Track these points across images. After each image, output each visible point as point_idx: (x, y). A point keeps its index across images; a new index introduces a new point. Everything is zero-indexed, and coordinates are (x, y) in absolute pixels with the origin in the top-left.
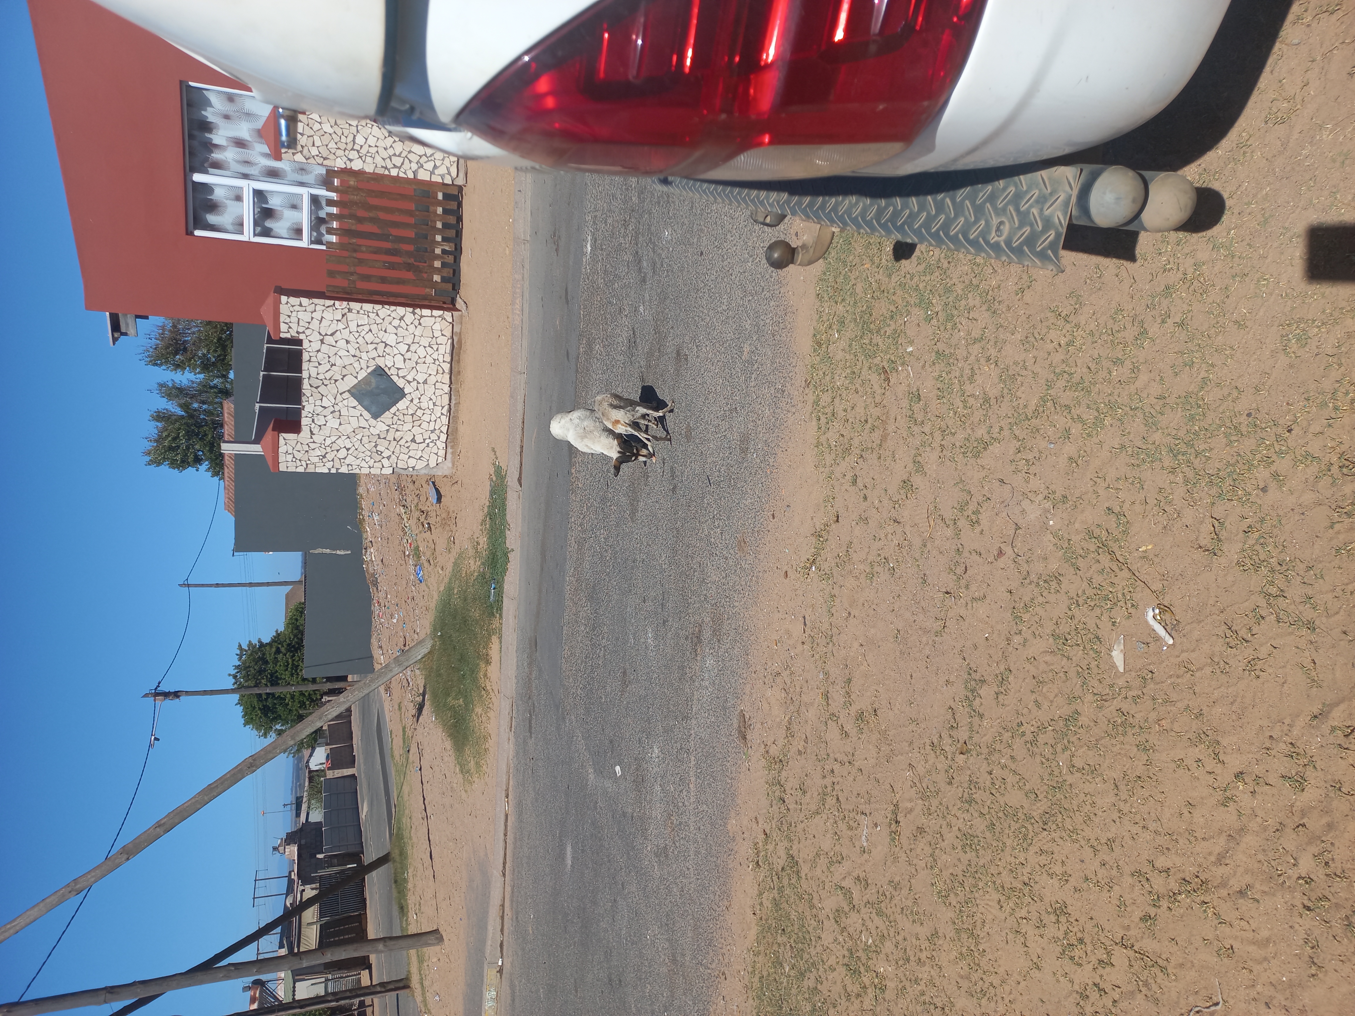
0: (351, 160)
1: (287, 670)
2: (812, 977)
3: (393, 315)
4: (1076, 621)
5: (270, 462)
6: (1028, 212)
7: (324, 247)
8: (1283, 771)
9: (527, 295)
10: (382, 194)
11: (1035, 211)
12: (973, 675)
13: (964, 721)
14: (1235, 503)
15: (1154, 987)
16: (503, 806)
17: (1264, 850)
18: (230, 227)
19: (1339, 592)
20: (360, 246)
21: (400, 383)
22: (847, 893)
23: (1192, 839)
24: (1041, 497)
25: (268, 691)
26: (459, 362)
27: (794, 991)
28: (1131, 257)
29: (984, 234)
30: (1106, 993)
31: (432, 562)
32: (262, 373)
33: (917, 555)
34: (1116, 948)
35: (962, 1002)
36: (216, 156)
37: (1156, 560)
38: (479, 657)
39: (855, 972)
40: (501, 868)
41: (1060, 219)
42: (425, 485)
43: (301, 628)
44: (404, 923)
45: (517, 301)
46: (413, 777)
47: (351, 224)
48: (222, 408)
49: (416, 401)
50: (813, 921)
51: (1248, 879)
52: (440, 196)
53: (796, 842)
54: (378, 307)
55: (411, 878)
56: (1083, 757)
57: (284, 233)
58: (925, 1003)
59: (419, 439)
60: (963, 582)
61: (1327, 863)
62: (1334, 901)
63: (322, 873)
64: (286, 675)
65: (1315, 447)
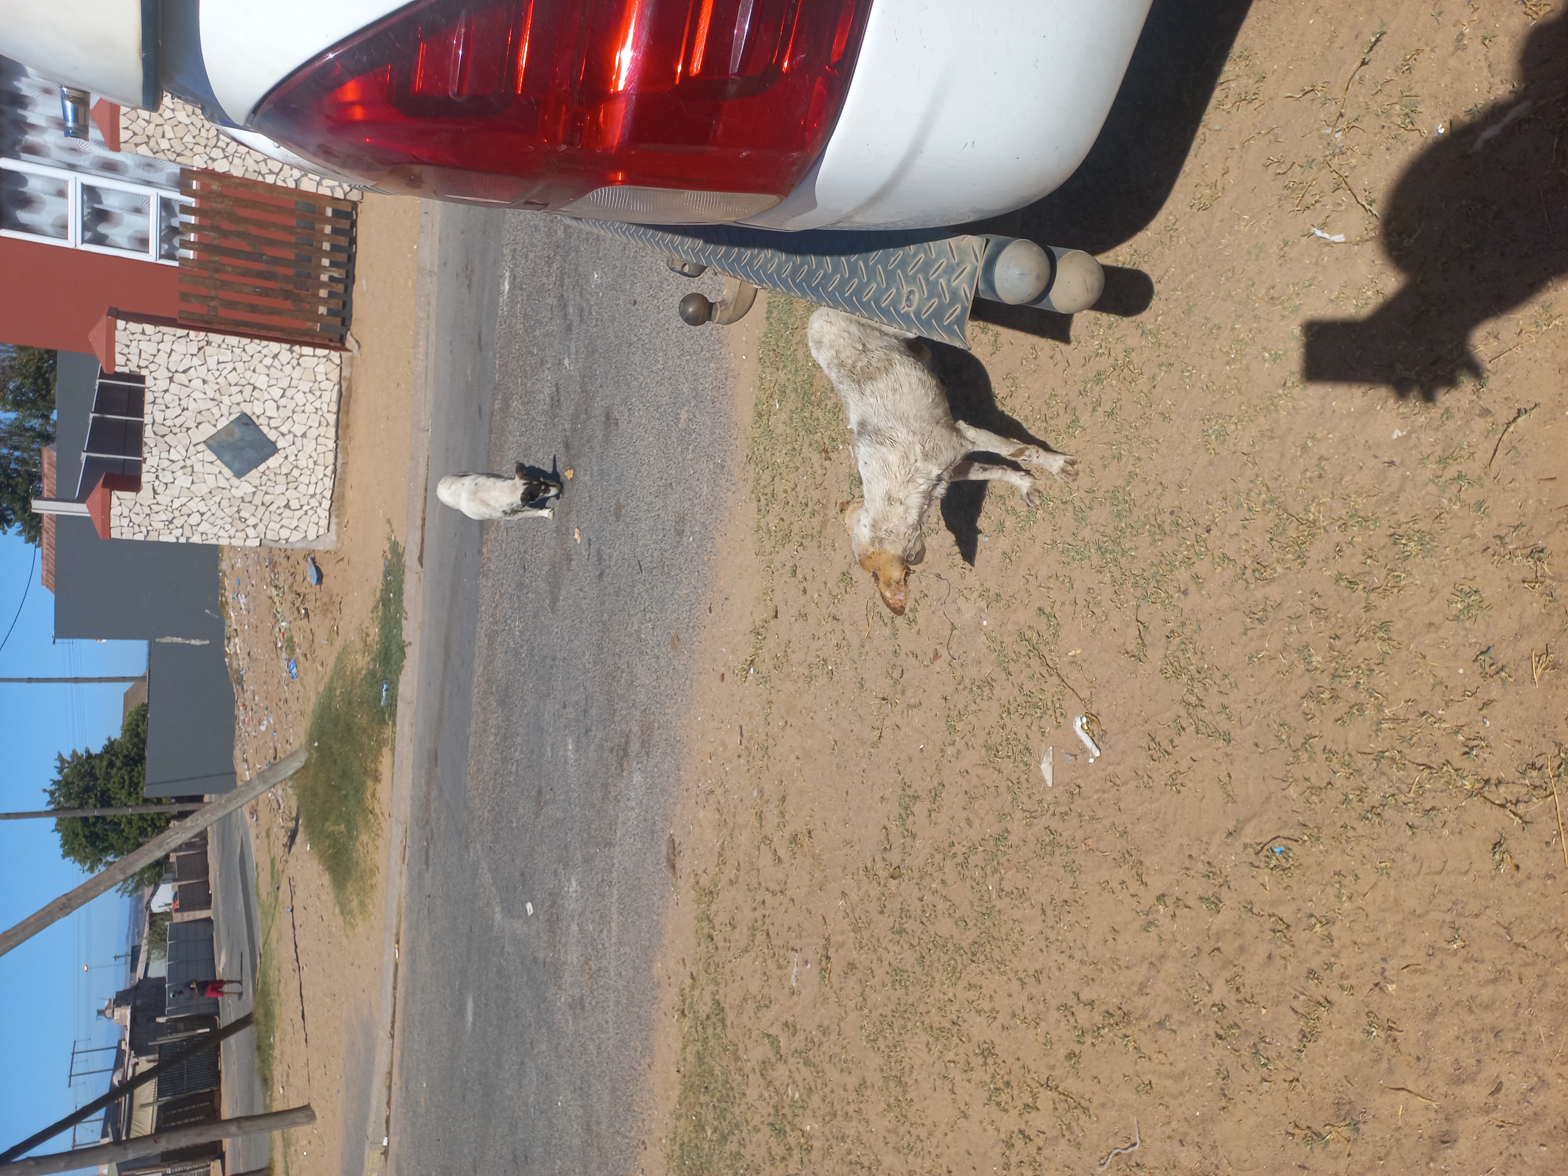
0: (214, 160)
1: (123, 788)
2: (735, 1141)
3: (264, 351)
4: (1007, 731)
5: (98, 527)
6: (936, 282)
7: (176, 264)
8: (1200, 892)
9: (433, 337)
10: (254, 204)
11: (943, 281)
12: (907, 789)
13: (897, 841)
14: (1158, 605)
15: (1077, 1130)
16: (393, 953)
17: (1182, 978)
18: (49, 229)
19: (1251, 702)
20: (224, 265)
21: (272, 435)
22: (774, 1041)
23: (1116, 967)
24: (976, 594)
25: (96, 813)
26: (347, 412)
27: (715, 1158)
28: (1066, 340)
29: (895, 303)
30: (1031, 1140)
31: (309, 656)
32: (91, 415)
33: (856, 658)
34: (1042, 1090)
35: (890, 1160)
36: (31, 138)
37: (1085, 665)
38: (366, 773)
39: (780, 1132)
40: (389, 1028)
41: (967, 293)
42: (302, 562)
43: (142, 735)
44: (268, 1099)
45: (421, 343)
46: (283, 920)
47: (213, 238)
48: (41, 456)
49: (291, 458)
50: (737, 1076)
51: (1167, 1009)
52: (329, 212)
53: (722, 986)
54: (247, 341)
55: (278, 1044)
56: (1012, 879)
57: (124, 242)
58: (851, 1163)
59: (294, 504)
60: (899, 687)
61: (1238, 989)
62: (1243, 1028)
63: (162, 1041)
64: (122, 795)
65: (1231, 549)
